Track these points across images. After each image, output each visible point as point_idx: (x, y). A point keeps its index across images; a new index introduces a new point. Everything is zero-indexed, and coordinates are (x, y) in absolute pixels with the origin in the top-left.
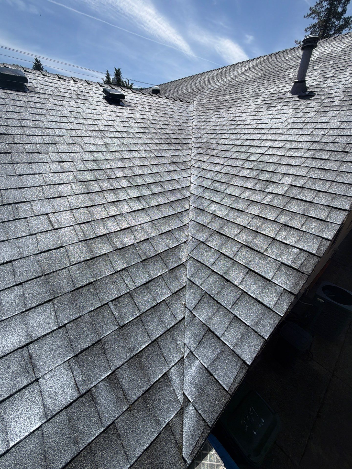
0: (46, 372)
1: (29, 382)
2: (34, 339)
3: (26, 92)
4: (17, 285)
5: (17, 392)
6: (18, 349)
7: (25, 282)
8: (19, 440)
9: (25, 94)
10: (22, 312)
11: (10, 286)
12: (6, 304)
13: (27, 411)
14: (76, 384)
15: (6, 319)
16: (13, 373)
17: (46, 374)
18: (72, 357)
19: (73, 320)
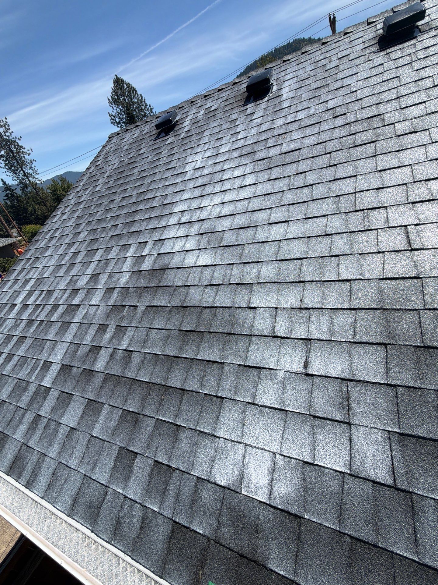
1: (342, 420)
2: (355, 378)
3: (415, 37)
4: (351, 309)
6: (338, 378)
10: (350, 342)
14: (393, 468)
17: (360, 425)
18: (396, 432)
19: (410, 387)
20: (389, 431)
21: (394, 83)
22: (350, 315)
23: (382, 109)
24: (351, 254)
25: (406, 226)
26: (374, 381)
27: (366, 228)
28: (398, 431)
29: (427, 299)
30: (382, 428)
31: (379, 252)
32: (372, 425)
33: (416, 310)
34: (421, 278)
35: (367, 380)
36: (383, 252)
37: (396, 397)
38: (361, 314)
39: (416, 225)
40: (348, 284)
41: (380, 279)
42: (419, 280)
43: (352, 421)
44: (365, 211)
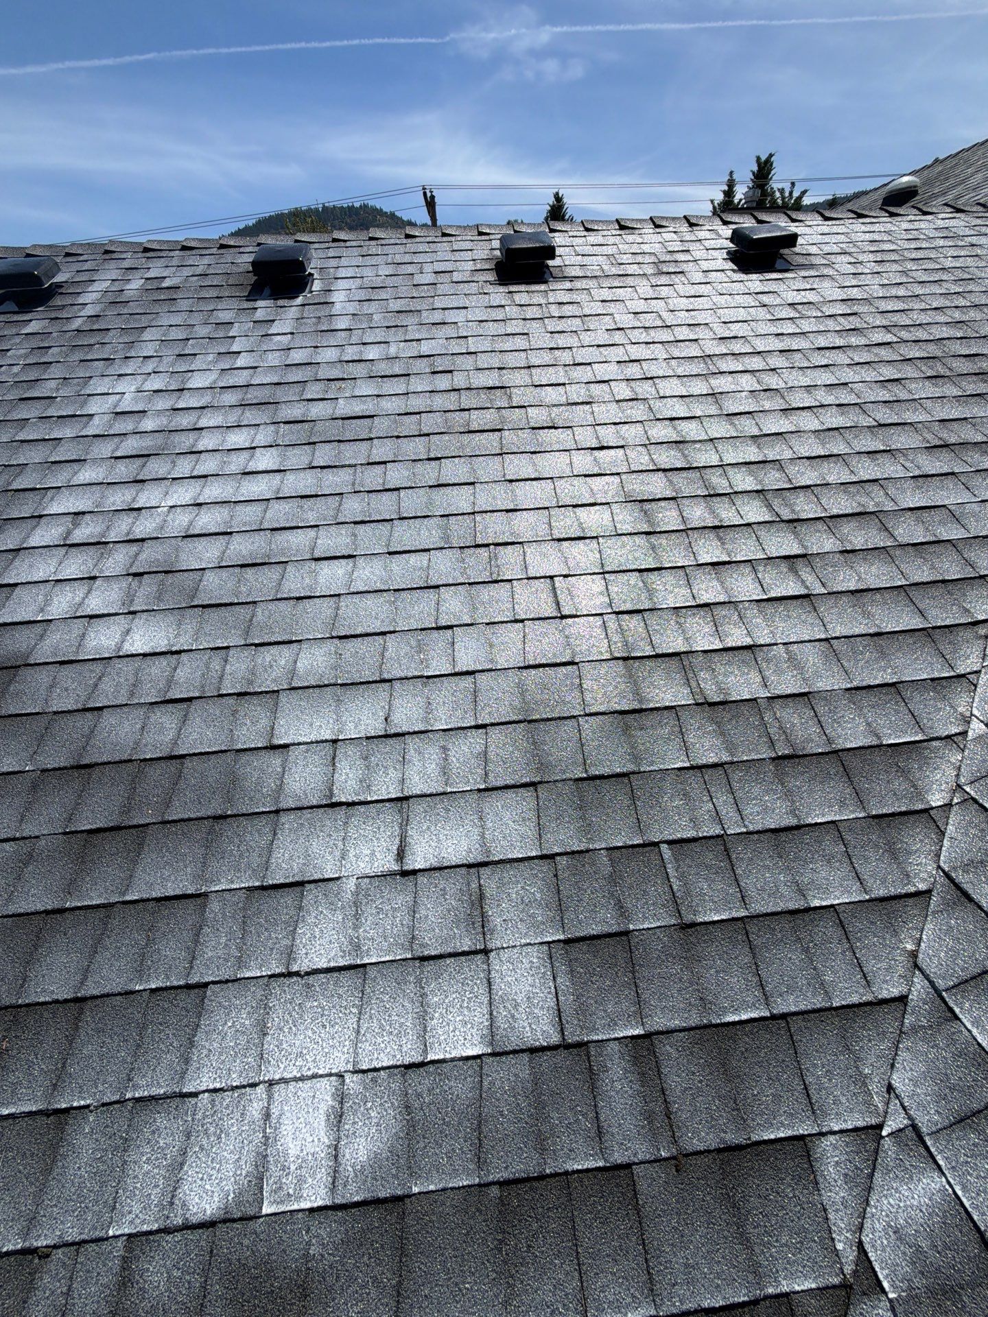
0: (505, 945)
1: (473, 948)
2: (492, 858)
3: (546, 282)
4: (477, 727)
5: (451, 955)
6: (462, 866)
7: (493, 725)
8: (441, 1057)
9: (543, 287)
10: (479, 790)
11: (465, 725)
12: (454, 759)
13: (461, 1006)
14: (559, 1010)
15: (451, 793)
16: (449, 911)
17: (503, 948)
18: (559, 941)
19: (573, 853)
20: (549, 943)
21: (520, 343)
22: (477, 738)
23: (508, 378)
24: (472, 625)
25: (551, 577)
26: (520, 856)
27: (495, 577)
28: (562, 937)
29: (588, 697)
30: (539, 940)
31: (516, 621)
32: (523, 941)
33: (574, 717)
34: (577, 664)
35: (510, 856)
36: (522, 621)
37: (556, 876)
38: (494, 733)
39: (566, 576)
40: (470, 679)
41: (519, 668)
42: (575, 667)
43: (490, 946)
44: (492, 547)
